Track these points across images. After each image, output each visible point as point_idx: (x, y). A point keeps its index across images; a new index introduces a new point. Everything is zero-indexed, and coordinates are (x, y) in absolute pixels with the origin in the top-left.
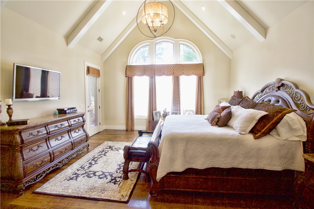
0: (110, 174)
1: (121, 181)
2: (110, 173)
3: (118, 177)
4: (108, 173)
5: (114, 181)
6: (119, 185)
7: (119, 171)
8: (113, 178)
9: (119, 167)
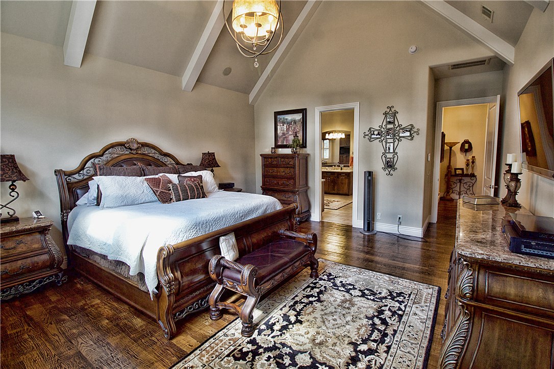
0: (336, 288)
1: (322, 275)
2: (338, 289)
3: (324, 280)
4: (340, 290)
5: (331, 277)
6: (325, 271)
7: (323, 288)
8: (332, 281)
9: (321, 296)
